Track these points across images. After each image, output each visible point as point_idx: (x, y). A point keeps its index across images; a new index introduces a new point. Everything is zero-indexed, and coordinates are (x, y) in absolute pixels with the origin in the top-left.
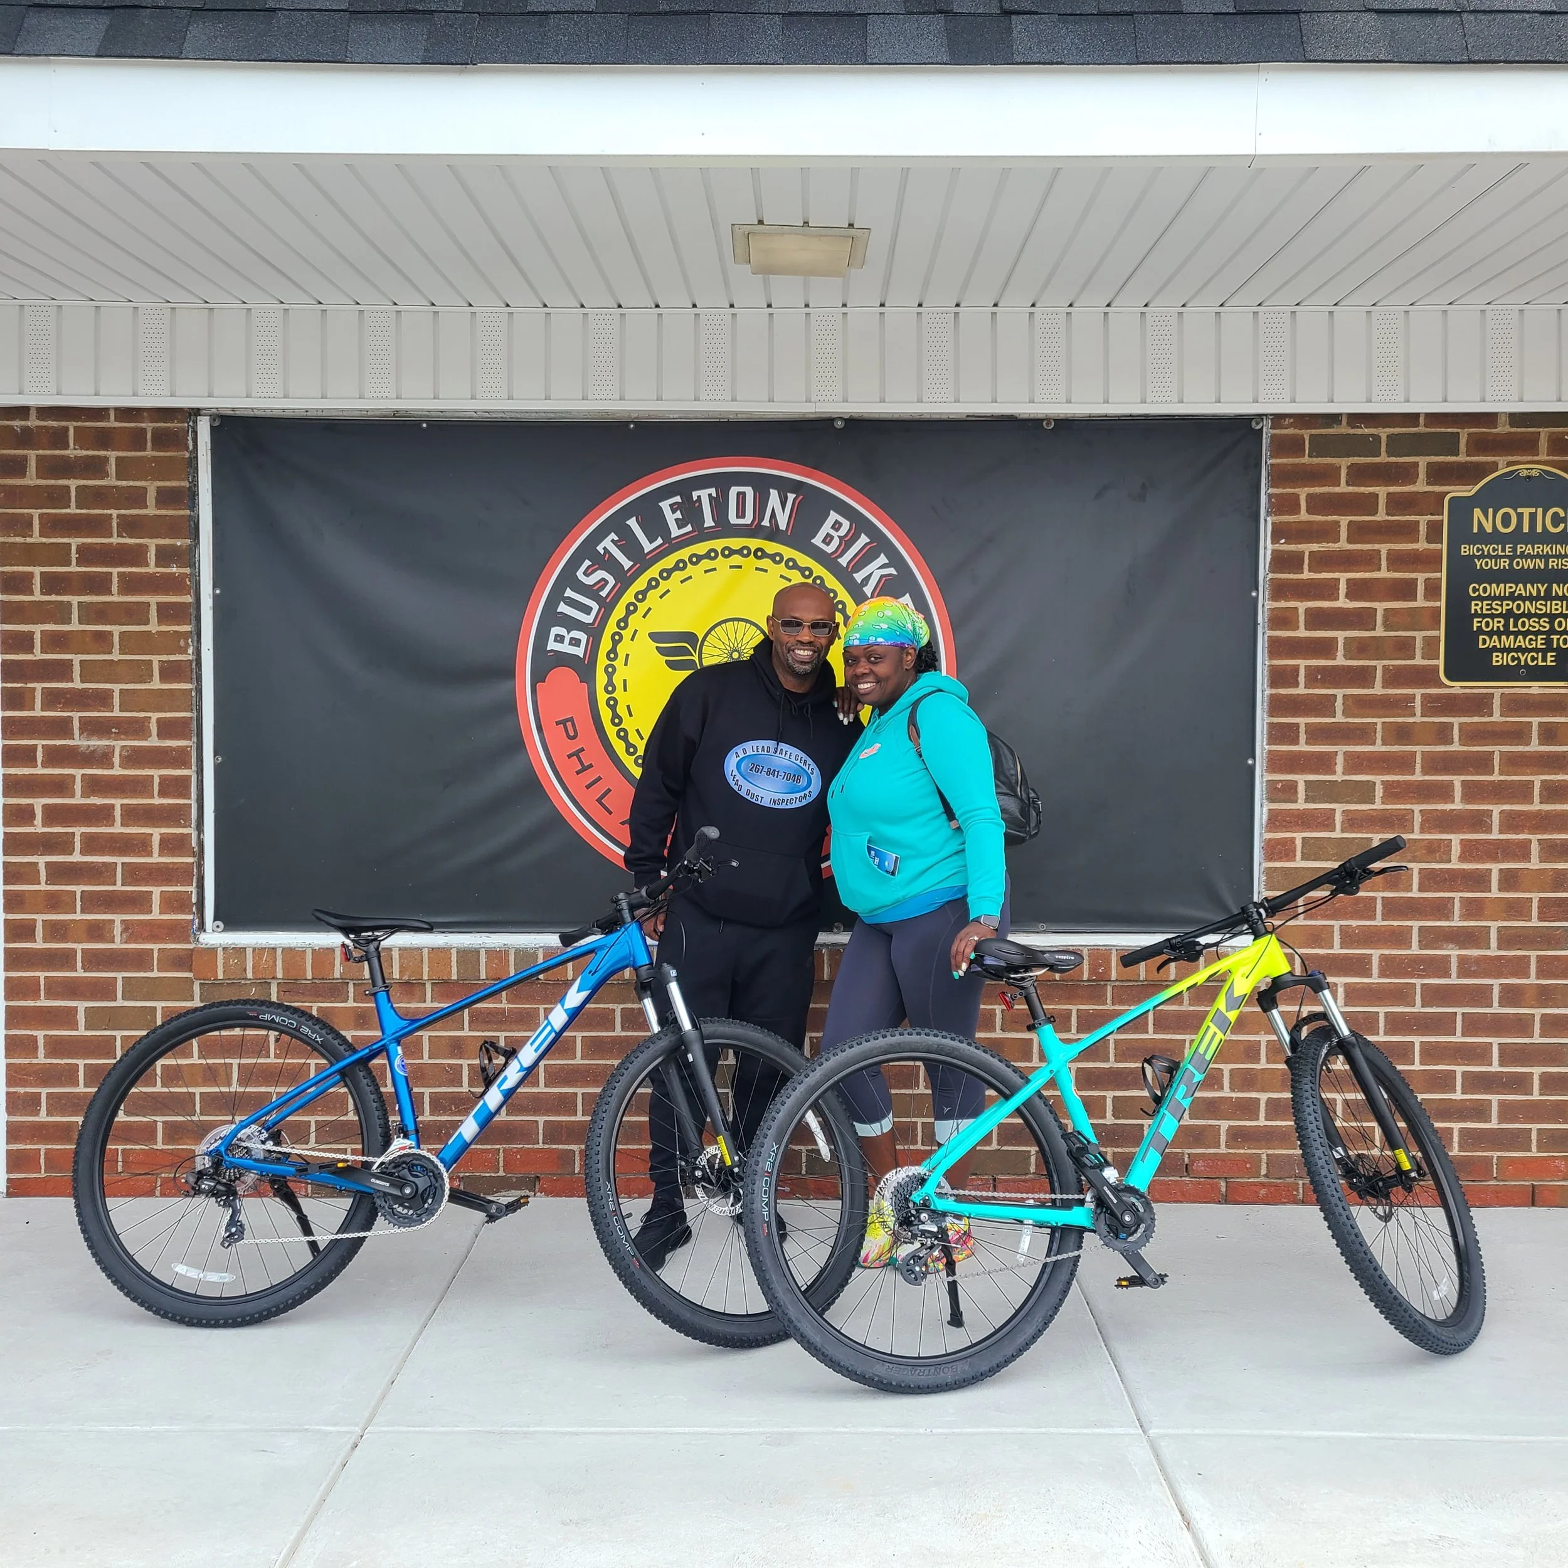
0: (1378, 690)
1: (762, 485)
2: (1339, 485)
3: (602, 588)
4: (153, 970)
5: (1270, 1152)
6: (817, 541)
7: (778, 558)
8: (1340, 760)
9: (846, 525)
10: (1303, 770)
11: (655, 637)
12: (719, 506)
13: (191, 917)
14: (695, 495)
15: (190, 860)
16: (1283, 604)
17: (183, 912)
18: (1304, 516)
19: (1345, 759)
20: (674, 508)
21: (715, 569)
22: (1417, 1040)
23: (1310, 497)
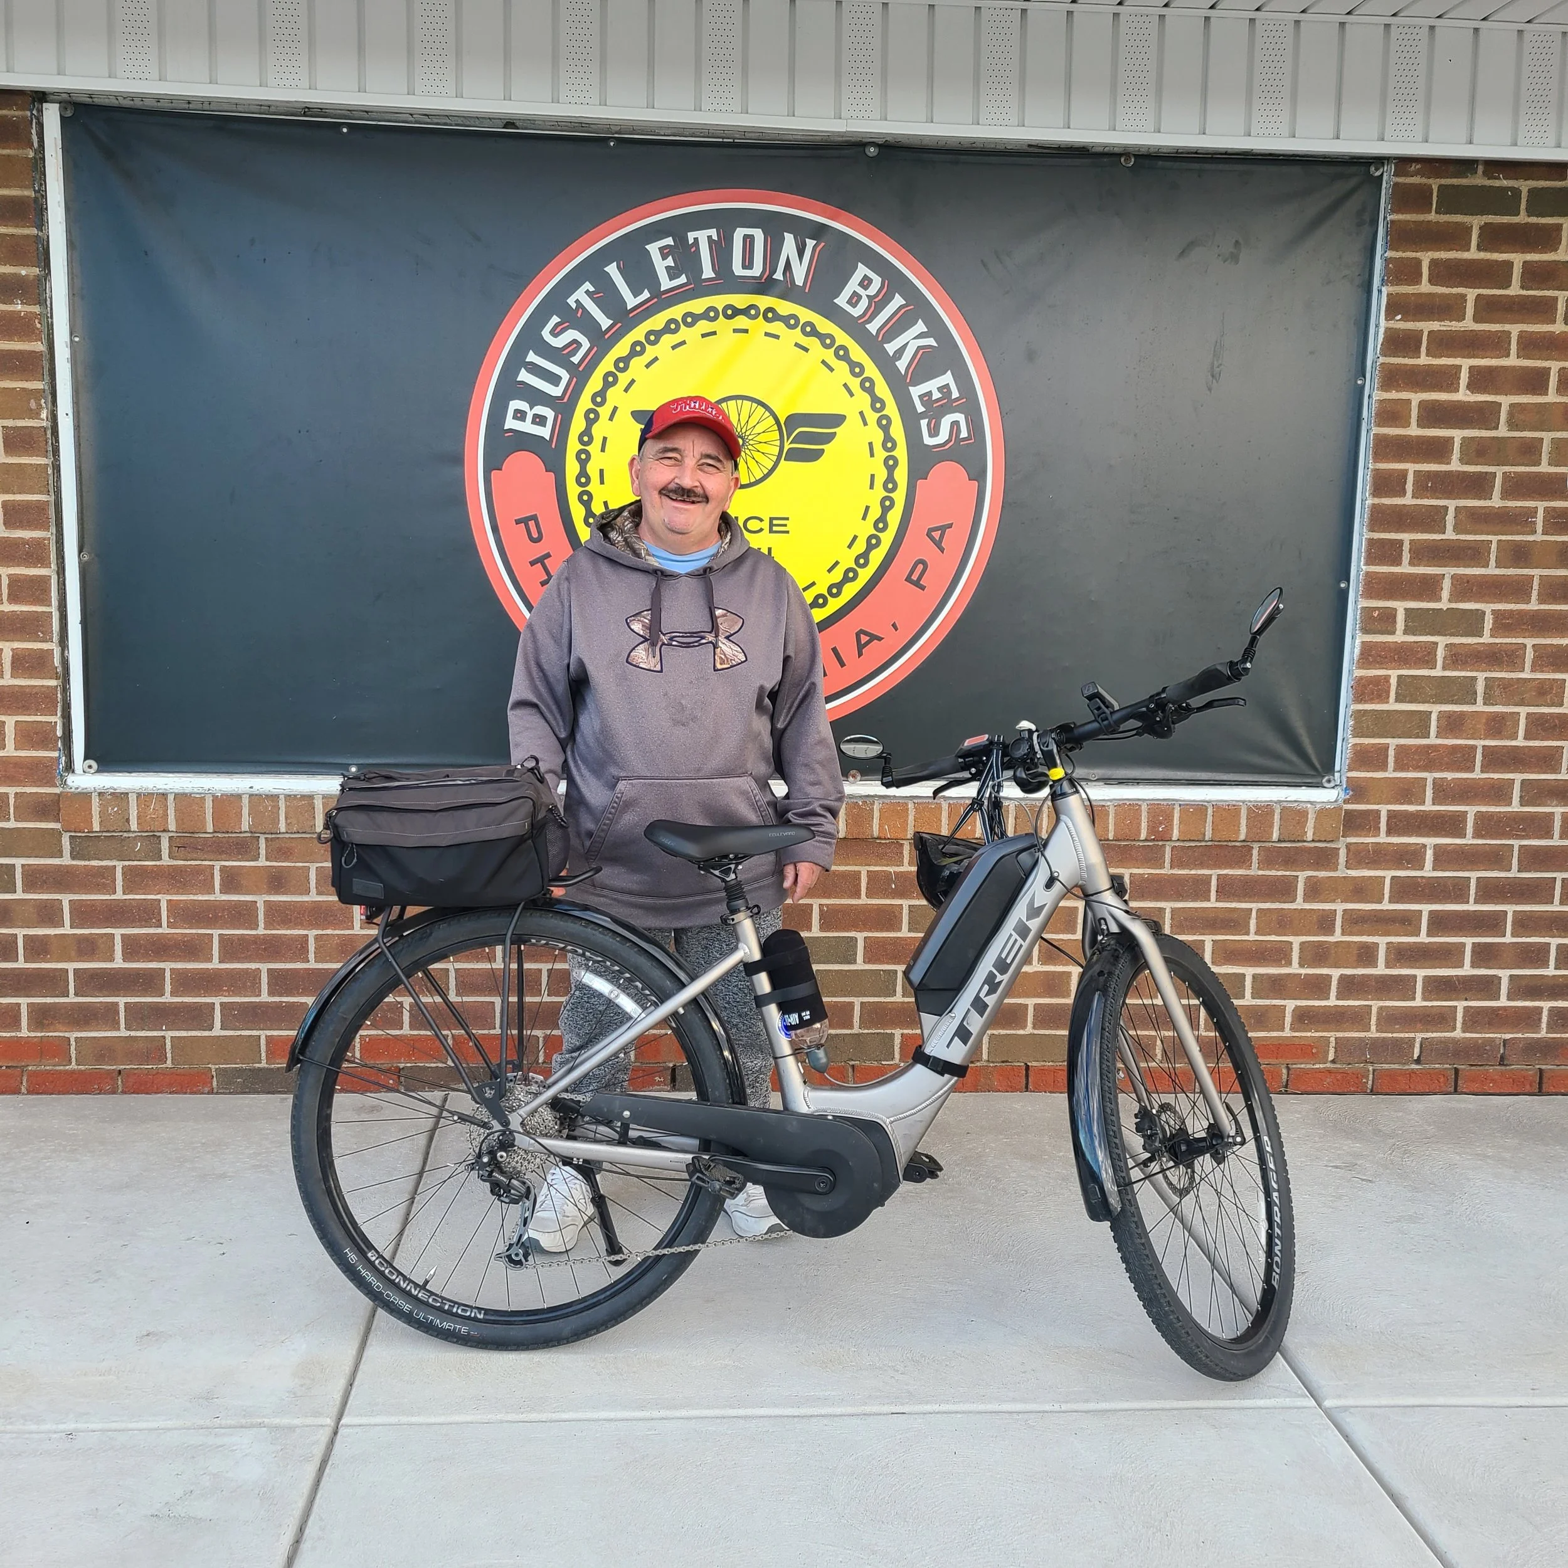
0: (1496, 501)
1: (774, 226)
2: (1468, 250)
3: (574, 353)
4: (9, 820)
5: (1340, 1035)
6: (841, 301)
7: (792, 322)
8: (1447, 584)
9: (877, 281)
10: (1403, 597)
11: (638, 416)
12: (722, 252)
13: (56, 754)
14: (691, 236)
15: (53, 683)
16: (1393, 395)
17: (45, 748)
18: (1425, 287)
19: (1452, 583)
20: (664, 252)
21: (714, 333)
22: (1510, 909)
23: (1434, 263)
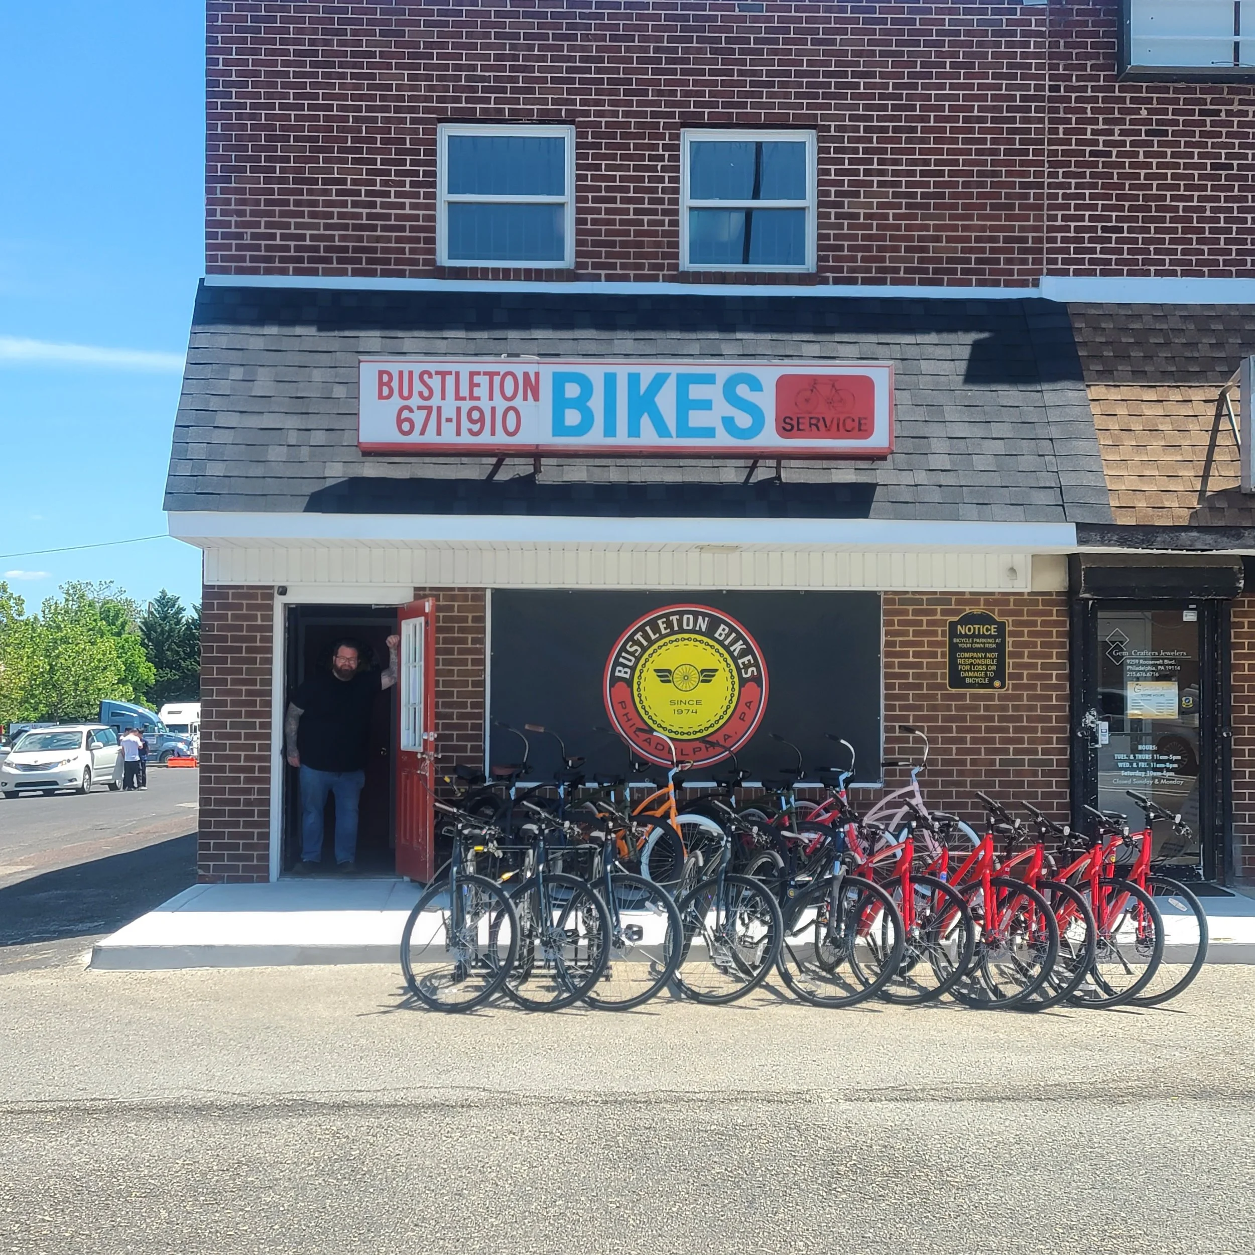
0: (925, 691)
1: (696, 615)
2: (909, 616)
3: (636, 652)
6: (717, 635)
7: (702, 642)
9: (727, 629)
10: (898, 721)
11: (656, 671)
12: (680, 622)
14: (671, 618)
15: (480, 754)
16: (889, 660)
18: (896, 627)
19: (913, 717)
20: (663, 623)
21: (678, 646)
23: (898, 620)
